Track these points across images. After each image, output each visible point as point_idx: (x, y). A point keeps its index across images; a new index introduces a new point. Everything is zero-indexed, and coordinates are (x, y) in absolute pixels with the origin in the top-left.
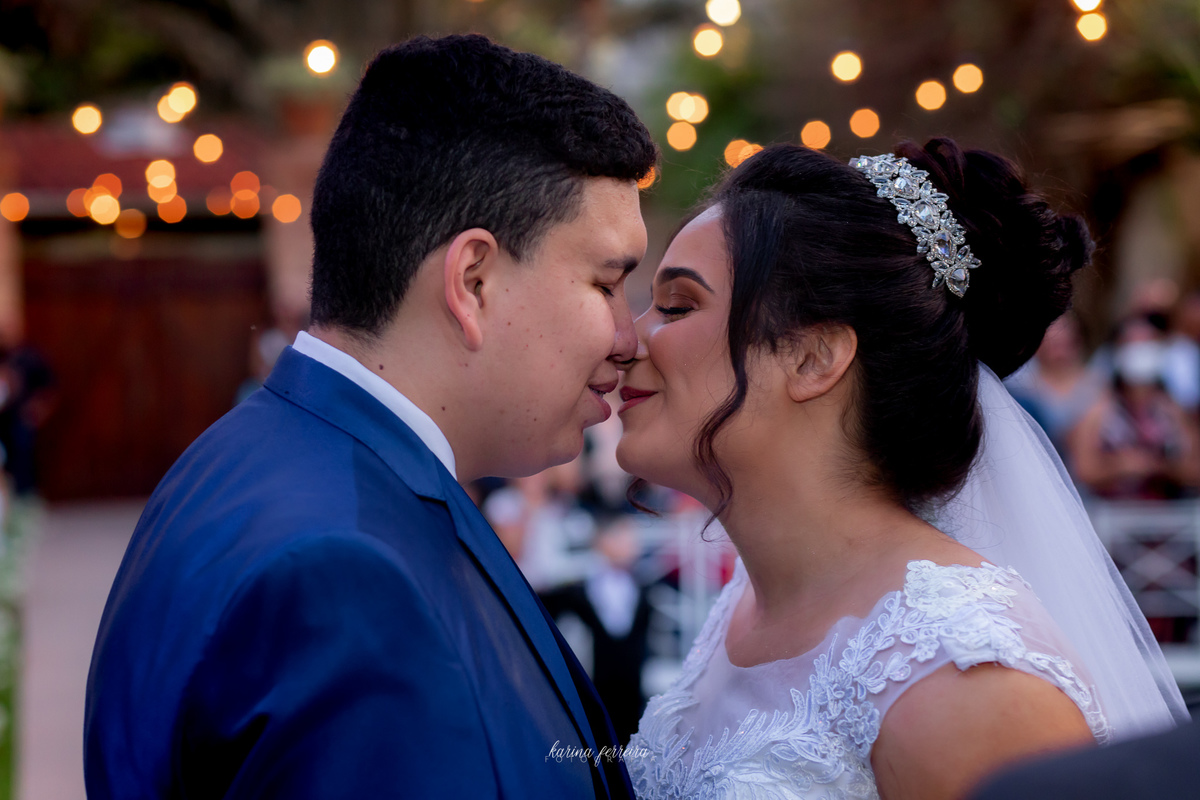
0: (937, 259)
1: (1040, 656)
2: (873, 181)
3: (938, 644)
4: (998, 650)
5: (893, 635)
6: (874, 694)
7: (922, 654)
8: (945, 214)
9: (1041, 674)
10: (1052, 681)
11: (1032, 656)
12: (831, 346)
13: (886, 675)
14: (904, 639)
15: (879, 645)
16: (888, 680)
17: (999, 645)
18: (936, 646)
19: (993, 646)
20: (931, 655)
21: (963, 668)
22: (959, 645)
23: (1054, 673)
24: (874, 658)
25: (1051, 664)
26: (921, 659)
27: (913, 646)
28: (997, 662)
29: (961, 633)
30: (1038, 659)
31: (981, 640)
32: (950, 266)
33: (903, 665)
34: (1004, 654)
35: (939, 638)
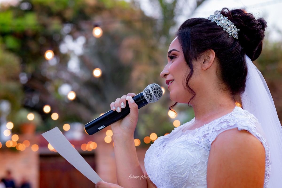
0: (229, 31)
1: (259, 134)
2: (210, 20)
3: (236, 123)
4: (249, 128)
5: (226, 119)
6: (217, 131)
7: (231, 124)
8: (228, 21)
9: (258, 138)
10: (260, 140)
11: (257, 133)
12: (209, 56)
13: (221, 127)
14: (228, 121)
15: (222, 121)
16: (221, 128)
17: (249, 127)
18: (235, 123)
19: (248, 127)
20: (233, 125)
21: (239, 130)
22: (240, 125)
23: (261, 139)
24: (220, 123)
25: (261, 137)
26: (230, 125)
27: (229, 122)
28: (248, 131)
29: (241, 122)
30: (258, 135)
31: (246, 125)
32: (232, 32)
33: (226, 125)
34: (250, 130)
35: (236, 122)
